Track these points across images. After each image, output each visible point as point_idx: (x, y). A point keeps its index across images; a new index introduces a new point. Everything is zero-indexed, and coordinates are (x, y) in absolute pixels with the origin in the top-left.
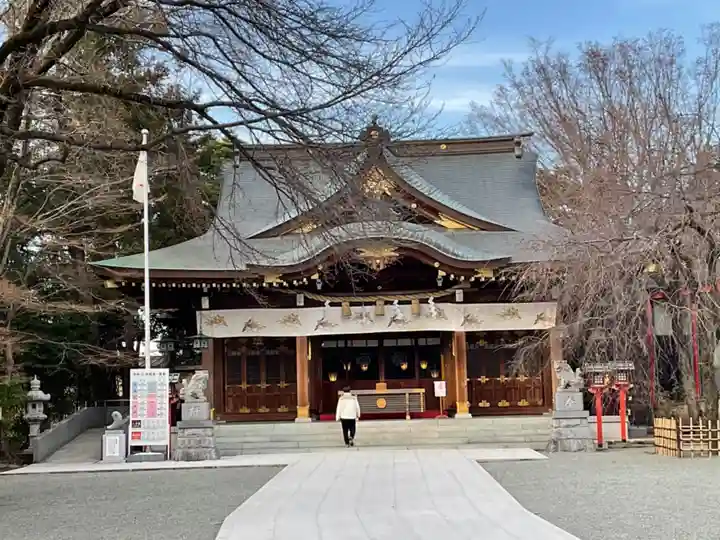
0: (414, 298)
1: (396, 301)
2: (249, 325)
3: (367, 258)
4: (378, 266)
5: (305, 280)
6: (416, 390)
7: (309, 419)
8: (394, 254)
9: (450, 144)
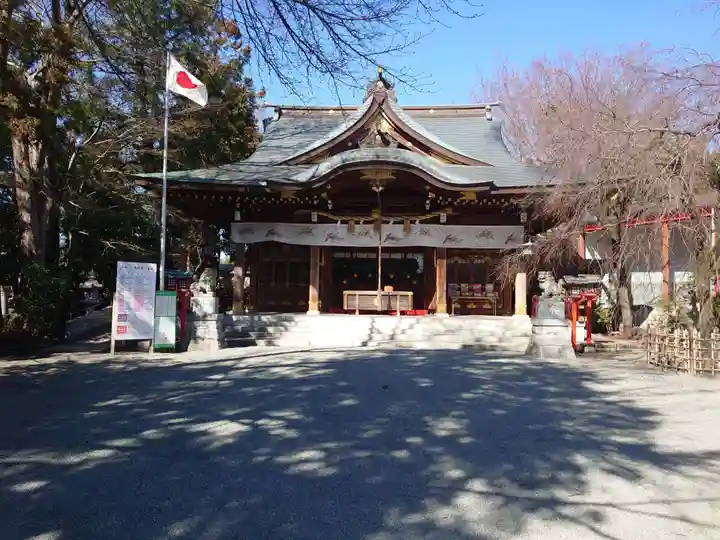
0: (407, 220)
1: (392, 222)
2: (271, 233)
3: (368, 181)
4: (378, 187)
5: (316, 197)
6: (406, 293)
7: (318, 312)
8: (392, 177)
9: (437, 109)
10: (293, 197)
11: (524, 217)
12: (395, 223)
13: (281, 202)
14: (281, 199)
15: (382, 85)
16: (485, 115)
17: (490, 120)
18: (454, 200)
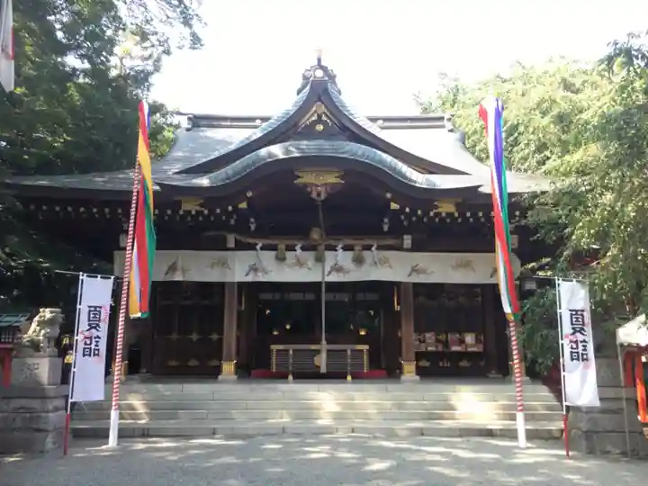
0: (358, 244)
1: (340, 247)
2: (173, 268)
3: (306, 185)
4: (319, 195)
5: (230, 208)
6: (360, 347)
7: (235, 377)
8: (338, 180)
9: (386, 120)
10: (198, 208)
11: (513, 241)
12: (343, 249)
13: (181, 216)
14: (181, 212)
15: (319, 73)
16: (443, 127)
17: (451, 131)
18: (426, 213)
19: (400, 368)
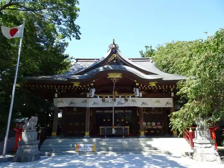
3: (111, 78)
4: (115, 81)
5: (88, 85)
6: (126, 127)
7: (89, 137)
8: (121, 77)
9: (132, 59)
10: (79, 86)
11: (172, 94)
12: (121, 97)
13: (73, 88)
14: (74, 87)
15: (114, 46)
16: (150, 61)
17: (152, 62)
18: (147, 86)
19: (139, 133)
